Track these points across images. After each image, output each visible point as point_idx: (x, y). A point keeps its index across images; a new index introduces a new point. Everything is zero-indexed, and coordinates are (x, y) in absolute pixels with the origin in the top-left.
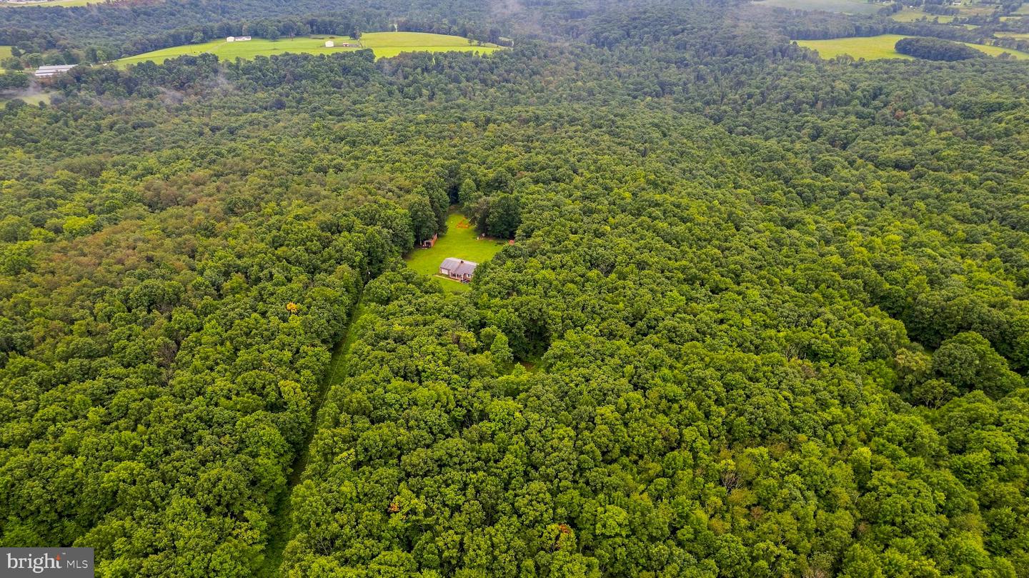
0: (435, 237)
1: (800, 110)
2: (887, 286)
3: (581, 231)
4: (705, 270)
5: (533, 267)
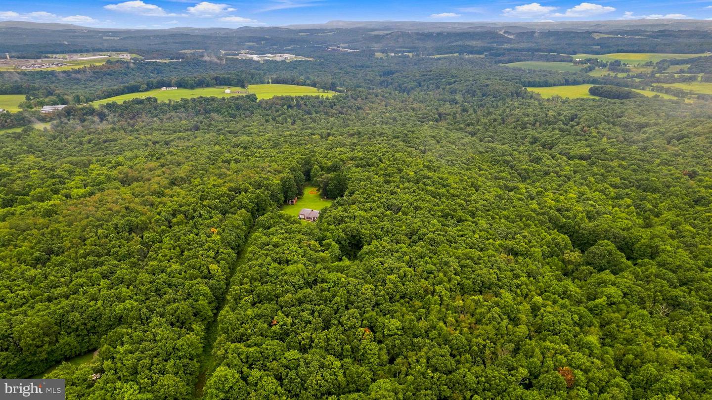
0: (296, 198)
1: (526, 128)
2: (564, 220)
3: (382, 192)
4: (454, 210)
5: (354, 209)
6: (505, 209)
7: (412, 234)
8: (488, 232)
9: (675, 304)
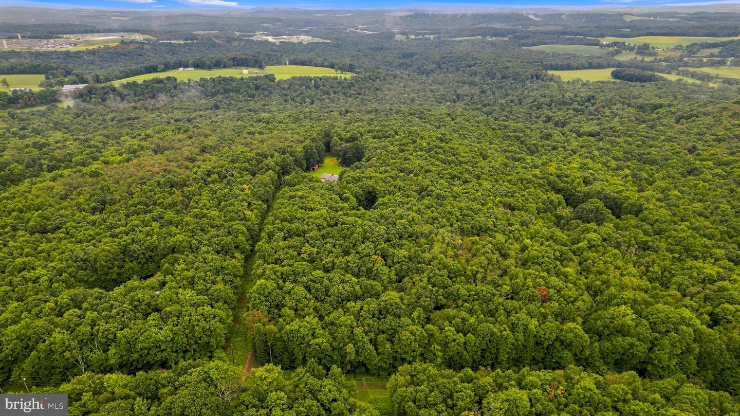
0: (317, 166)
1: (541, 108)
2: (563, 184)
3: (396, 158)
4: (461, 173)
5: (370, 171)
6: (509, 175)
7: (421, 192)
8: (490, 191)
9: (645, 247)
